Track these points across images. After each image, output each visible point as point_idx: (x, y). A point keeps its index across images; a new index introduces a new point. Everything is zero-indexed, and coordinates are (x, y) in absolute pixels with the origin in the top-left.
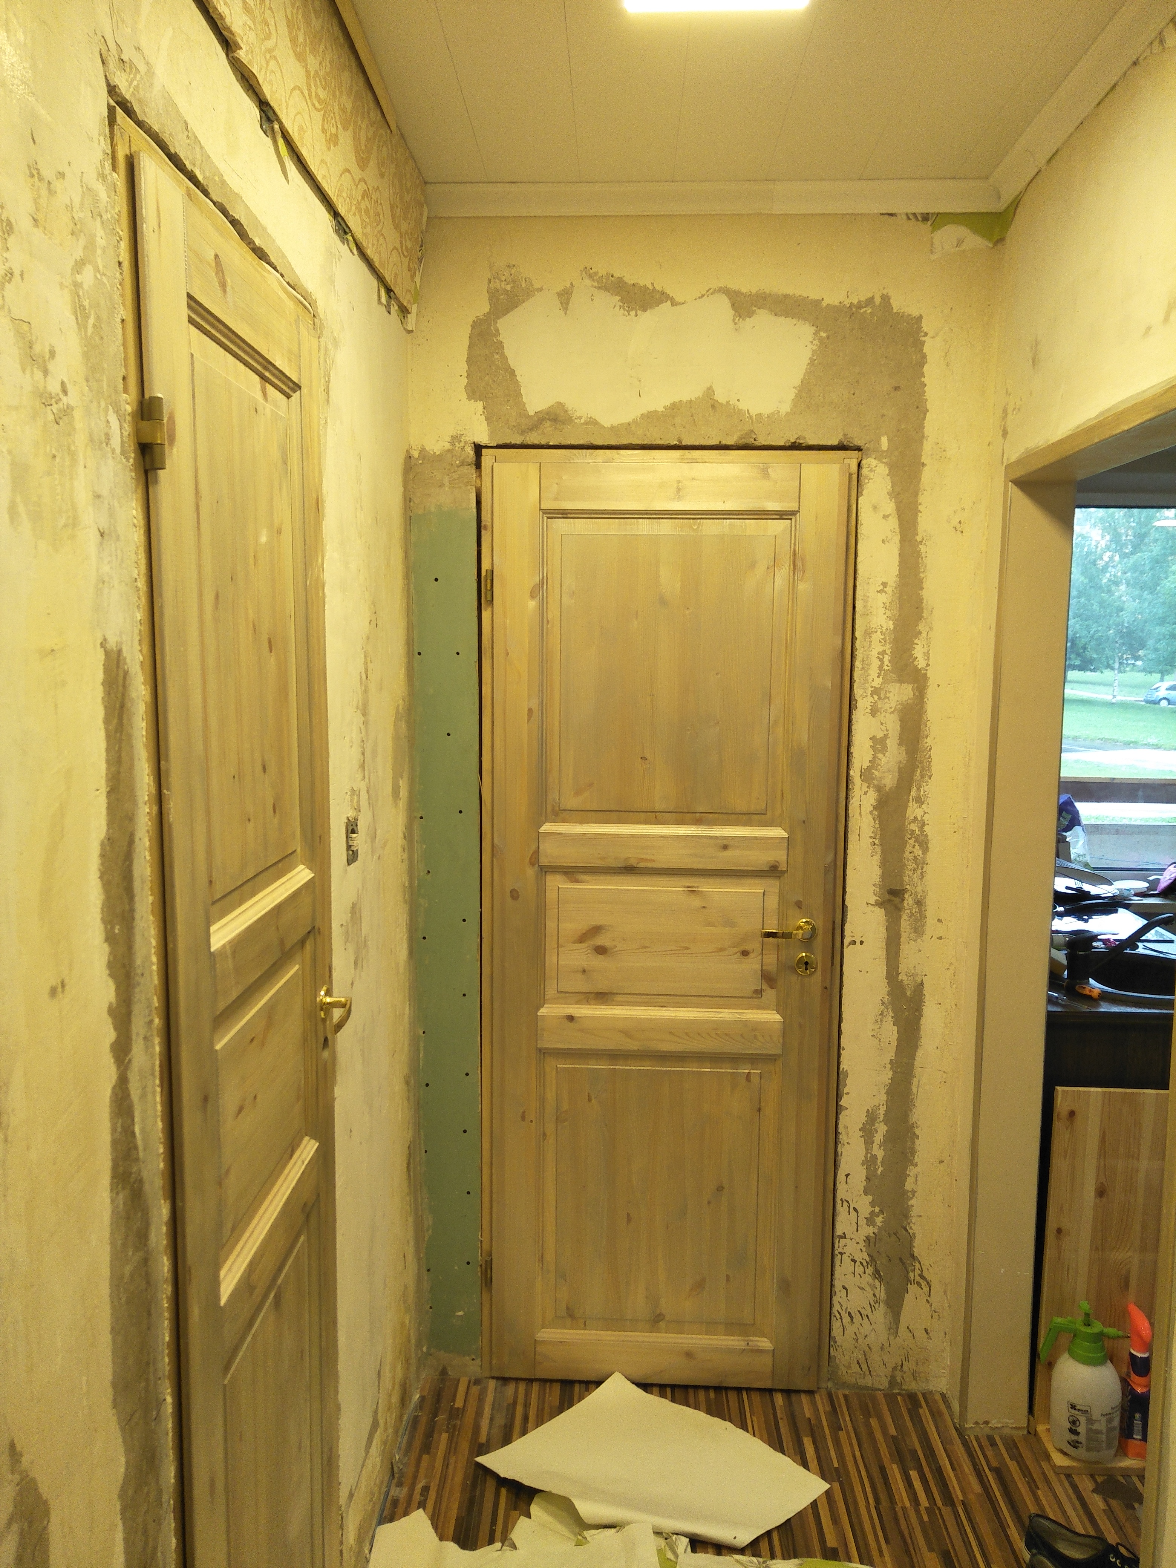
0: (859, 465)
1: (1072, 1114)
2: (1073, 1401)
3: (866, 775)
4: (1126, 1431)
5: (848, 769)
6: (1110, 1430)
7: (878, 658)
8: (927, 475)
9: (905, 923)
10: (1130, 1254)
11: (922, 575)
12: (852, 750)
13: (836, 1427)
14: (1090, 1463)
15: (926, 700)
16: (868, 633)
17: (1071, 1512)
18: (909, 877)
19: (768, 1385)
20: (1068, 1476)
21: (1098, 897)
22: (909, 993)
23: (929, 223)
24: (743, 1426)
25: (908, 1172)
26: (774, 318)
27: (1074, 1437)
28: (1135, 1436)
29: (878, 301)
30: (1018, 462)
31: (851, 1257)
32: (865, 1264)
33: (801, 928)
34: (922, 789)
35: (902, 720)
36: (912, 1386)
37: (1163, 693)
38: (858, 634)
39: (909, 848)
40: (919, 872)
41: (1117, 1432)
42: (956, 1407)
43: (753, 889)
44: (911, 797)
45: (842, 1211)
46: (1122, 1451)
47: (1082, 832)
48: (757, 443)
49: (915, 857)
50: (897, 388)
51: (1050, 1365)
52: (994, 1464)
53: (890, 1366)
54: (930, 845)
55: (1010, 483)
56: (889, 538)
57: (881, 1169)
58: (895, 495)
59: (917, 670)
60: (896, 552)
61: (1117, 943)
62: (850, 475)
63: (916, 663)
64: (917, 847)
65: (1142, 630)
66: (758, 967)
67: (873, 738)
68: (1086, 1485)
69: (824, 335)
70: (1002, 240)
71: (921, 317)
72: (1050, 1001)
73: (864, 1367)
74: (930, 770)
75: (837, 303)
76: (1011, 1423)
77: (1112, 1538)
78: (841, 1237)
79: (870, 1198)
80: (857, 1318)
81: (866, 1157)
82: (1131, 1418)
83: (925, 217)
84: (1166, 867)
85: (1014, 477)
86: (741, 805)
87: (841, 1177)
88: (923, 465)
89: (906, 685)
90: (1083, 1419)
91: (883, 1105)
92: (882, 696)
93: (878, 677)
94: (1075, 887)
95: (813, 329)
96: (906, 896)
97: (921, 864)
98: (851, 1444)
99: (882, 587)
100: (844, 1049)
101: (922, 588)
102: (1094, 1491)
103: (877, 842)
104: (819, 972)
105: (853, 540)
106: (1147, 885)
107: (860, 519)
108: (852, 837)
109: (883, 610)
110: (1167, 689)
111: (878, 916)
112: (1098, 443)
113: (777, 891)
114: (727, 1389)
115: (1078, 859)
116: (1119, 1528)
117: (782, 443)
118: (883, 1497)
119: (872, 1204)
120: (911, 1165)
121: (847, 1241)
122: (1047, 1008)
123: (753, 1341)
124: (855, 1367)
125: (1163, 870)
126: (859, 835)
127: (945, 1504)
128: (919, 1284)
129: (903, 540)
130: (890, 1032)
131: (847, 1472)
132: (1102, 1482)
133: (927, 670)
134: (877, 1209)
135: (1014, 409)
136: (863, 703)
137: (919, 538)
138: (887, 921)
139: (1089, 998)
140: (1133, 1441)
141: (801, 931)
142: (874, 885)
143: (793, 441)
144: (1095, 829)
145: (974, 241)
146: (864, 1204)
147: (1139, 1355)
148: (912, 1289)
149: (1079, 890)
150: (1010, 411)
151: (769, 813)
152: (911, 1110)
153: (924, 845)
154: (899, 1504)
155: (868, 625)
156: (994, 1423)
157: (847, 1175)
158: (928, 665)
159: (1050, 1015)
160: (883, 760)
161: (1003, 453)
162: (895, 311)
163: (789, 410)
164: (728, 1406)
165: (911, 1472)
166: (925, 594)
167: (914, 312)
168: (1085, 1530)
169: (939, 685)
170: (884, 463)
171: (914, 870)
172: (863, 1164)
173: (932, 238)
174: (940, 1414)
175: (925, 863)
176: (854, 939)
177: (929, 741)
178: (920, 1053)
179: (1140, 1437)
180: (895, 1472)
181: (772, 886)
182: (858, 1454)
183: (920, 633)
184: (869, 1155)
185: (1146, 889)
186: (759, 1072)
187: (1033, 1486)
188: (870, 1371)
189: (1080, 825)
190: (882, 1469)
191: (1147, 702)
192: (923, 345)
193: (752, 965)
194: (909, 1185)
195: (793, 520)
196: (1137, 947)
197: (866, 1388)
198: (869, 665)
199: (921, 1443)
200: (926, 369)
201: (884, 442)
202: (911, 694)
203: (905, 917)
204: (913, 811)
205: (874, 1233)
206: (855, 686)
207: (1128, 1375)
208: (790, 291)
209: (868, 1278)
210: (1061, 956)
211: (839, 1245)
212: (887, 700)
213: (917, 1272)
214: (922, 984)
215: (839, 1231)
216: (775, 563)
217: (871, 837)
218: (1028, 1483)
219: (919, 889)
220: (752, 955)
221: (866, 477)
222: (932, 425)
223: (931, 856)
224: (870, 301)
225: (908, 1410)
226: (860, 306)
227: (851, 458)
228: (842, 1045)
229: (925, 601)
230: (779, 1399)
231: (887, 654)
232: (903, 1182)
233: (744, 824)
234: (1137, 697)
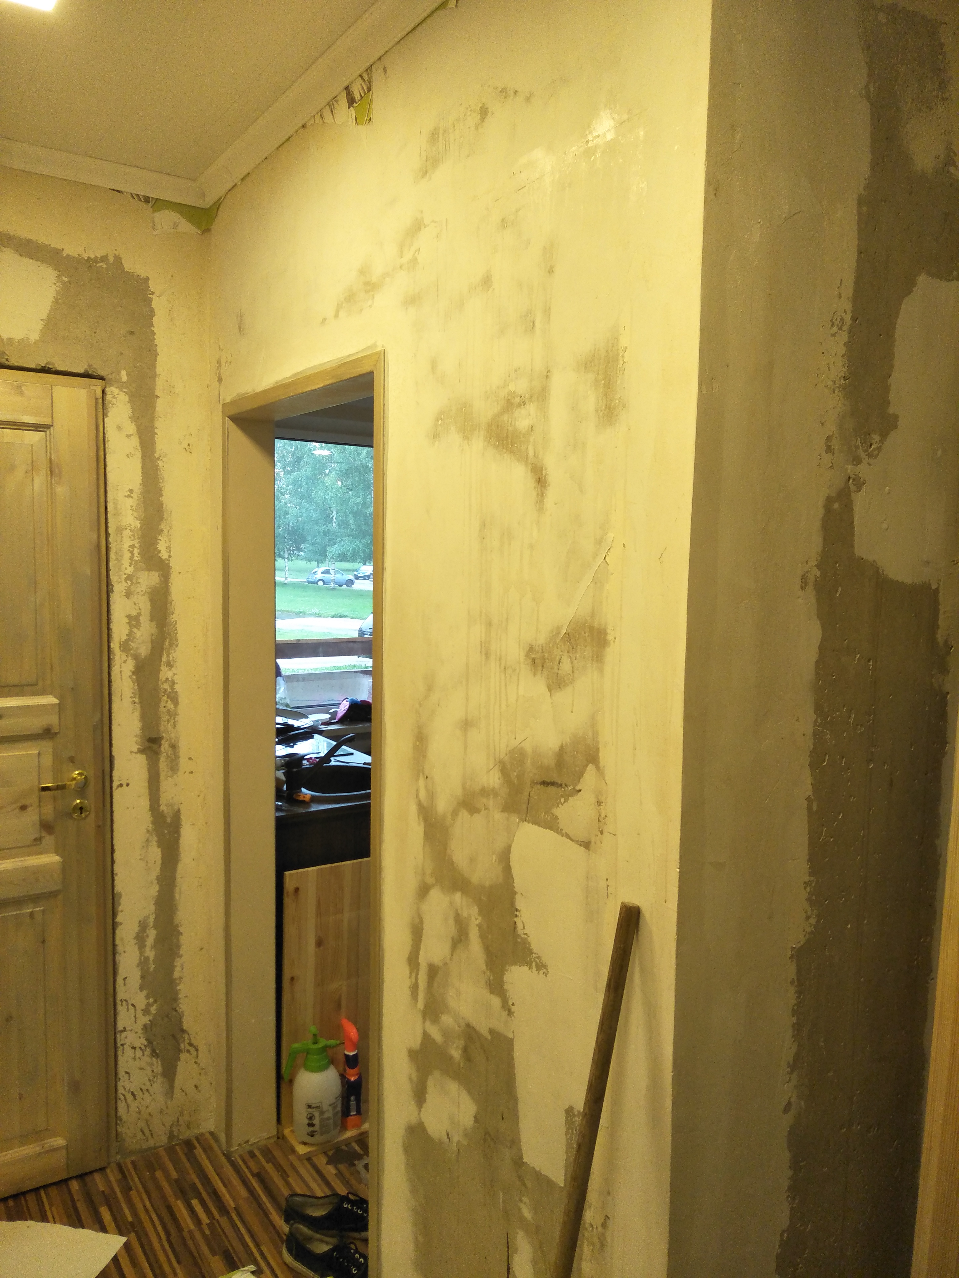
0: (103, 392)
1: (297, 890)
2: (309, 1102)
3: (125, 646)
4: (346, 1113)
5: (109, 642)
6: (335, 1114)
7: (129, 550)
8: (160, 405)
9: (163, 764)
10: (340, 983)
11: (161, 485)
12: (111, 626)
13: (127, 1189)
14: (321, 1144)
15: (170, 584)
16: (120, 530)
17: (314, 1186)
18: (165, 727)
19: (64, 1176)
20: (309, 1159)
21: (299, 728)
22: (169, 820)
23: (150, 205)
24: (44, 1218)
25: (175, 964)
26: (19, 257)
27: (311, 1129)
28: (352, 1114)
29: (111, 259)
30: (233, 403)
31: (132, 1046)
32: (143, 1048)
33: (74, 779)
34: (171, 656)
35: (151, 601)
36: (187, 1134)
37: (319, 576)
38: (110, 530)
39: (163, 704)
40: (172, 721)
41: (340, 1114)
42: (222, 1137)
43: (30, 750)
44: (162, 663)
45: (122, 1010)
46: (344, 1127)
47: (283, 681)
48: (9, 363)
49: (168, 710)
50: (131, 333)
51: (291, 1081)
52: (256, 1171)
53: (168, 1125)
54: (180, 700)
55: (227, 418)
56: (133, 453)
57: (153, 966)
58: (135, 419)
59: (161, 560)
60: (139, 466)
61: (317, 760)
62: (96, 399)
63: (160, 555)
64: (169, 702)
65: (303, 530)
66: (36, 818)
67: (129, 616)
68: (321, 1161)
69: (66, 279)
70: (208, 230)
71: (148, 279)
72: (278, 809)
73: (147, 1132)
74: (176, 640)
75: (76, 255)
76: (265, 1135)
77: (342, 1191)
78: (122, 1031)
79: (145, 993)
80: (139, 1094)
81: (140, 959)
82: (349, 1101)
83: (147, 200)
84: (341, 702)
85: (228, 414)
86: (13, 679)
87: (120, 981)
88: (157, 397)
89: (153, 572)
90: (317, 1114)
91: (152, 914)
92: (134, 581)
93: (130, 566)
94: (282, 722)
95: (56, 273)
96: (163, 742)
97: (173, 715)
98: (142, 1200)
99: (129, 493)
100: (117, 874)
101: (162, 495)
102: (327, 1163)
103: (136, 700)
104: (93, 815)
105: (102, 453)
106: (329, 716)
107: (106, 435)
108: (115, 699)
109: (131, 512)
110: (322, 573)
111: (141, 761)
112: (293, 396)
113: (51, 750)
114: (24, 1194)
115: (281, 702)
116: (346, 1182)
117: (33, 366)
118: (173, 1231)
119: (147, 997)
120: (178, 958)
121: (127, 1033)
122: (275, 814)
123: (46, 1143)
124: (140, 1136)
125: (339, 704)
126: (121, 696)
127: (222, 1215)
128: (188, 1051)
129: (144, 456)
130: (156, 853)
131: (140, 1222)
132: (333, 1155)
133: (169, 560)
134: (151, 1000)
135: (226, 362)
136: (119, 588)
137: (157, 455)
138: (148, 764)
139: (303, 803)
140: (351, 1117)
141: (74, 782)
142: (136, 736)
143: (43, 365)
144: (290, 679)
145: (186, 227)
146: (140, 999)
147: (351, 1054)
148: (183, 1056)
149: (286, 724)
150: (223, 363)
151: (40, 684)
152: (175, 914)
153: (174, 698)
154: (186, 1230)
155: (119, 524)
156: (253, 1140)
157: (125, 979)
158: (170, 557)
159: (278, 819)
160: (138, 633)
161: (220, 394)
162: (126, 270)
163: (38, 338)
164: (28, 1207)
165: (193, 1202)
166: (164, 499)
167: (141, 271)
168: (324, 1193)
169: (179, 573)
170: (124, 392)
171: (168, 720)
172: (137, 966)
173: (153, 218)
174: (211, 1148)
175: (176, 714)
176: (120, 782)
177: (174, 617)
178: (180, 867)
179: (355, 1113)
180: (180, 1207)
181: (47, 746)
182: (148, 1204)
183: (162, 531)
184: (143, 957)
185: (329, 719)
186: (42, 908)
187: (284, 1175)
188: (152, 1134)
189: (281, 676)
190: (169, 1208)
191: (309, 582)
192: (151, 301)
193: (32, 817)
194: (176, 974)
195: (48, 432)
196: (330, 761)
197: (150, 1149)
198: (122, 556)
199: (198, 1176)
200: (155, 320)
201: (124, 376)
202: (158, 580)
203: (162, 759)
204: (165, 673)
205: (150, 1020)
206: (111, 573)
207: (345, 1070)
208: (34, 238)
209: (147, 1059)
210: (281, 774)
211: (121, 1039)
212: (138, 585)
213: (187, 1041)
214: (179, 811)
215: (120, 1027)
216: (33, 468)
217: (131, 697)
218: (281, 1176)
219: (173, 735)
220: (29, 809)
221: (110, 402)
222: (162, 365)
223: (181, 708)
224: (104, 259)
225: (186, 1154)
226: (96, 261)
227: (97, 387)
228: (115, 872)
229: (164, 506)
230: (75, 1185)
231: (136, 547)
232: (172, 972)
233: (17, 695)
234: (302, 579)
